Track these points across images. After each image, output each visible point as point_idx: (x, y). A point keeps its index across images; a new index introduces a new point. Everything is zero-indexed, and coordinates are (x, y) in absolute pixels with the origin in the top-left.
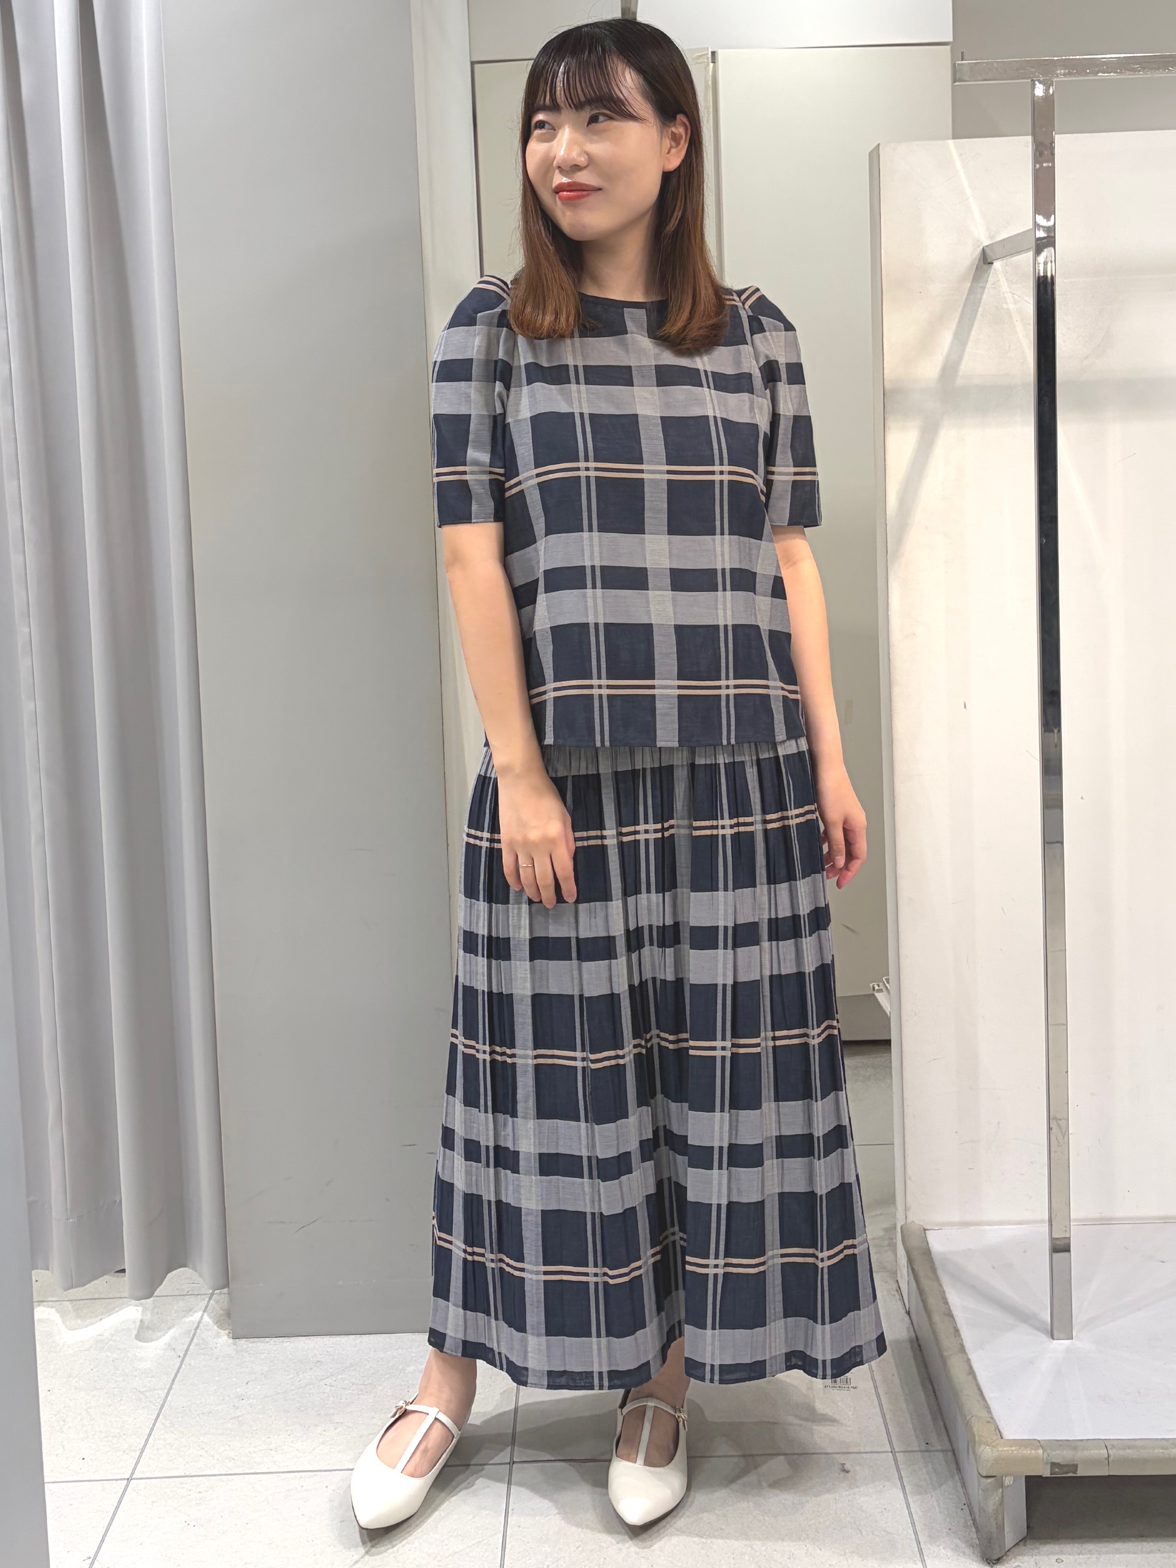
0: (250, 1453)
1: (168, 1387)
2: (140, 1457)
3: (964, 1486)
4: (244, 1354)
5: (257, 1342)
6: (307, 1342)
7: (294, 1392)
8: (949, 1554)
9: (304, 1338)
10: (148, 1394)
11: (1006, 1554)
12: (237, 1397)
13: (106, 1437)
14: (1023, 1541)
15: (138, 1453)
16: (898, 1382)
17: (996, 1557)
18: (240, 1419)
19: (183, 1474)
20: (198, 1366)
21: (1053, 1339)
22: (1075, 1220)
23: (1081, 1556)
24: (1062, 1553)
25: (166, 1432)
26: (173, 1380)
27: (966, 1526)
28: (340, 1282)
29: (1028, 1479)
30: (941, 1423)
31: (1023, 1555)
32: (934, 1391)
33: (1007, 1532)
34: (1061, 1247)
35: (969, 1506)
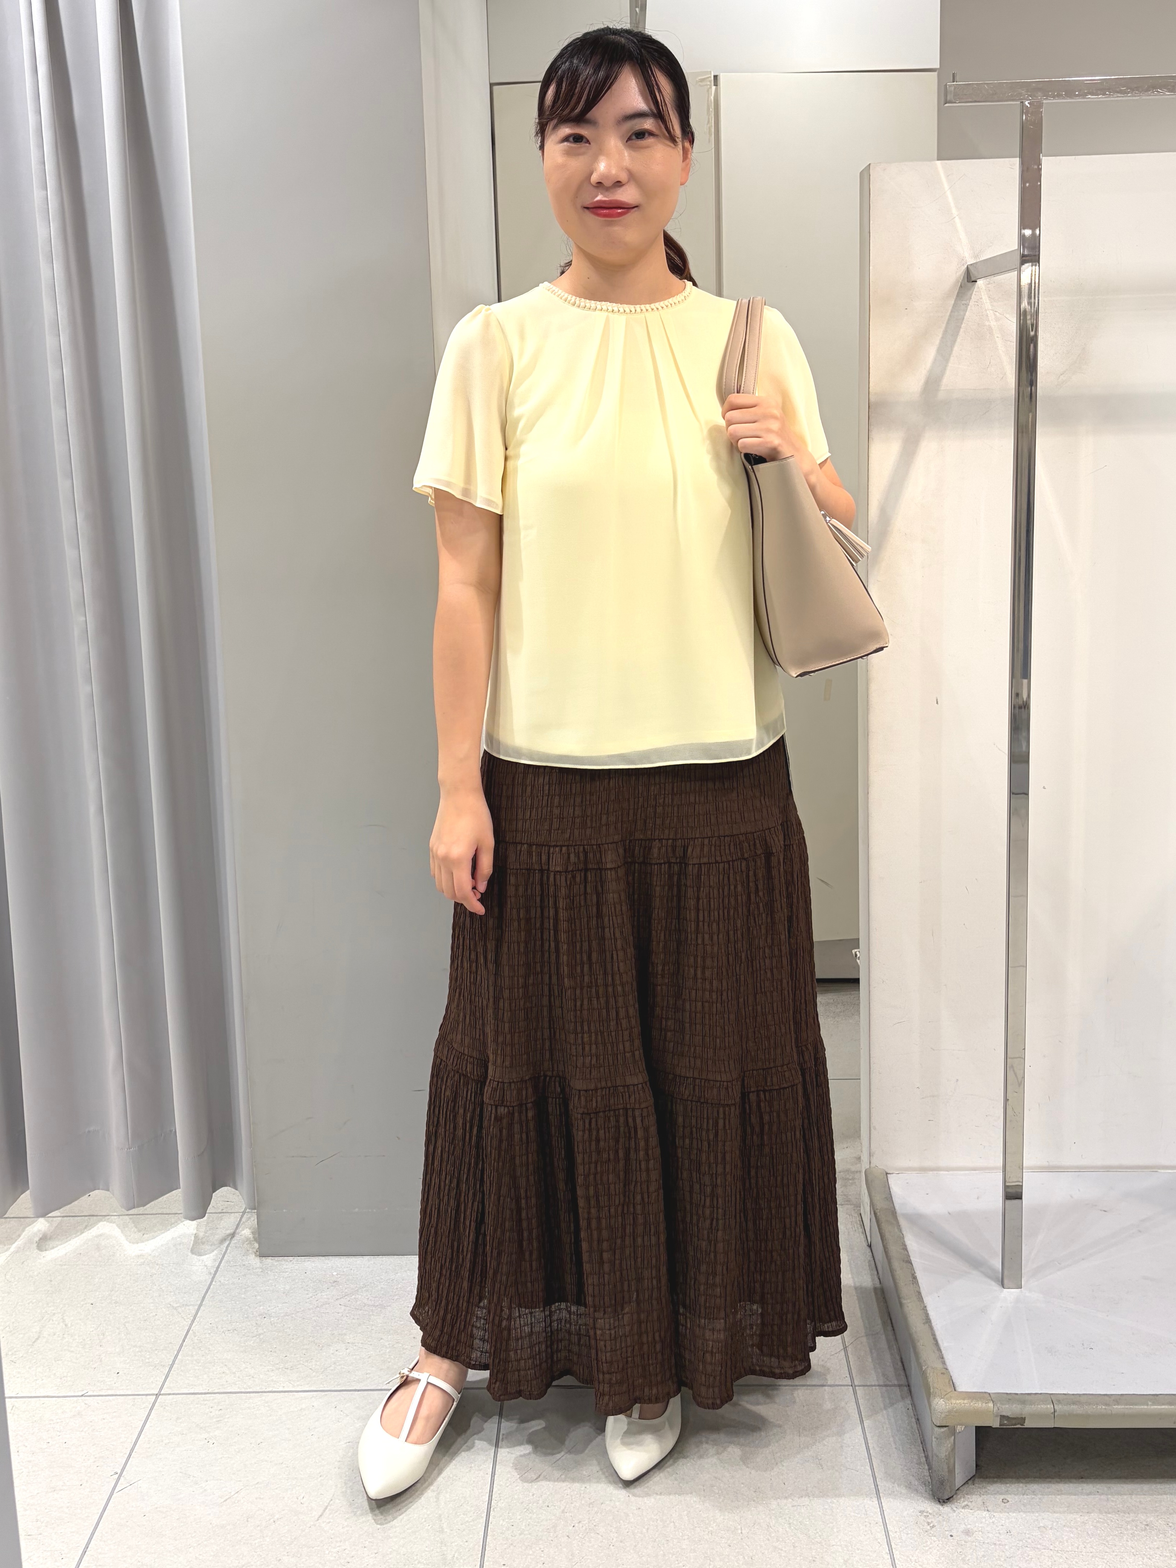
0: (268, 1371)
1: (199, 1303)
2: (169, 1372)
3: (918, 1421)
4: (269, 1272)
5: (281, 1261)
6: (327, 1261)
7: (311, 1311)
8: (904, 1491)
11: (956, 1493)
12: (259, 1315)
13: (140, 1352)
14: (971, 1480)
15: (168, 1368)
17: (945, 1496)
18: (261, 1337)
19: (207, 1391)
20: (226, 1282)
21: (1003, 1286)
22: (1028, 1168)
23: (1025, 1497)
24: (1007, 1492)
25: (194, 1348)
26: (204, 1298)
27: (920, 1464)
29: (977, 1428)
30: (898, 1358)
31: (972, 1494)
32: (893, 1327)
33: (957, 1471)
34: (1013, 1194)
35: (923, 1442)
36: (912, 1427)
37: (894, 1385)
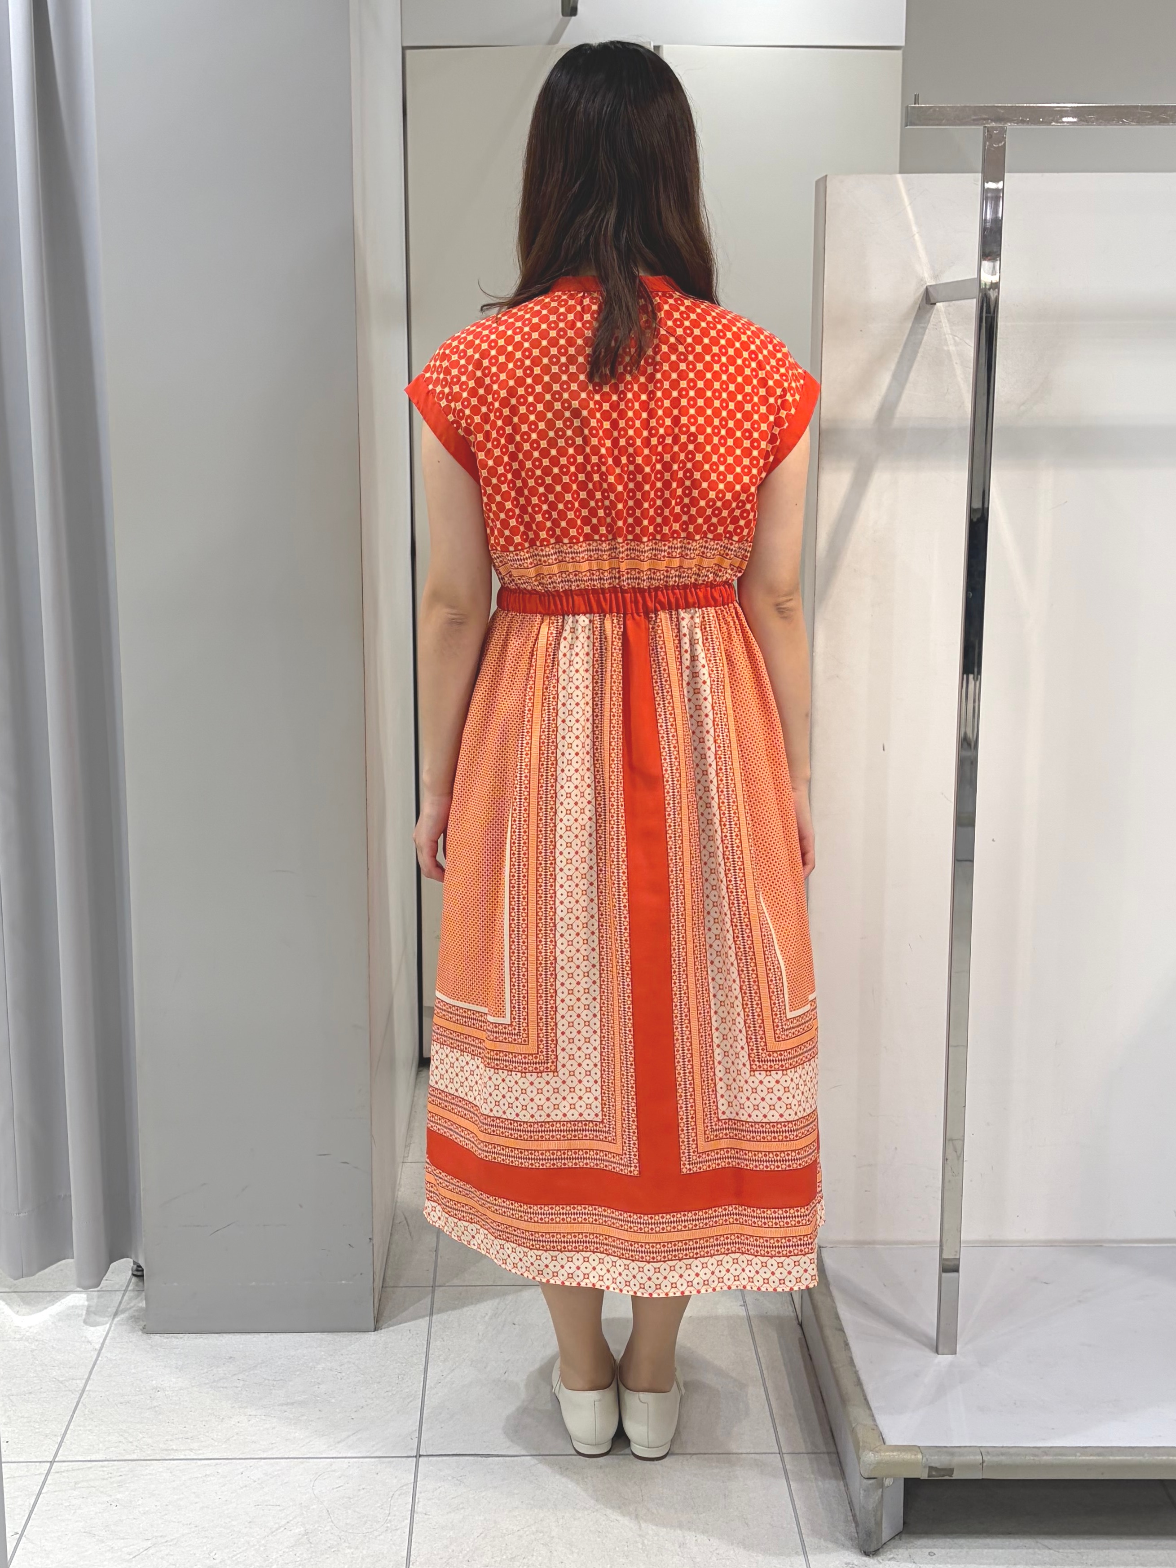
0: (166, 1441)
1: (86, 1376)
2: (62, 1441)
3: (846, 1485)
4: (161, 1348)
5: (171, 1337)
6: (221, 1338)
7: (208, 1386)
8: (830, 1545)
9: (216, 1335)
10: (67, 1384)
11: (882, 1547)
12: (153, 1389)
13: (29, 1422)
14: (899, 1535)
15: (60, 1439)
16: (788, 1389)
17: (872, 1549)
18: (157, 1409)
19: (104, 1459)
20: (113, 1359)
21: (937, 1352)
22: (966, 1242)
23: (952, 1550)
24: (934, 1546)
25: (86, 1419)
26: (91, 1371)
27: (846, 1521)
28: (254, 1283)
29: (905, 1479)
30: (828, 1428)
31: (900, 1548)
32: (823, 1399)
33: (884, 1526)
34: (950, 1267)
35: (851, 1503)
36: (840, 1490)
37: (824, 1453)
